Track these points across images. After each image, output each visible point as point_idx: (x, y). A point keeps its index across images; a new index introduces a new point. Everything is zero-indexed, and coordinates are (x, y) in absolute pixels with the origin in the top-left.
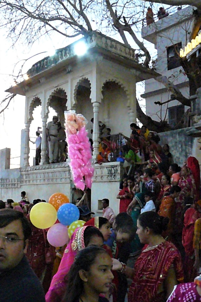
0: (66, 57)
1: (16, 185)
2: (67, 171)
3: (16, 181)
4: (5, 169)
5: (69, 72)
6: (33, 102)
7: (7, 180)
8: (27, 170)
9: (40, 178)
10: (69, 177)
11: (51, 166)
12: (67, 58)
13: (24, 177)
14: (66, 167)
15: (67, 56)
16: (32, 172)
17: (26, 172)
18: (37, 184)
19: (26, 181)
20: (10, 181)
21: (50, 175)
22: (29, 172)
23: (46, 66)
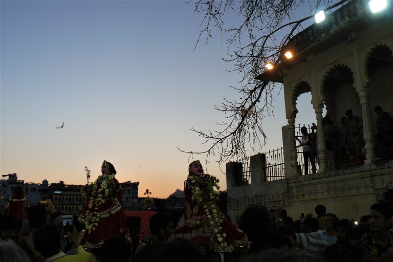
0: (343, 22)
1: (282, 202)
2: (368, 177)
3: (281, 197)
4: (261, 182)
5: (353, 40)
6: (296, 89)
7: (265, 197)
8: (299, 181)
9: (322, 189)
10: (372, 185)
11: (339, 172)
12: (345, 22)
13: (295, 190)
14: (364, 172)
15: (346, 19)
16: (307, 182)
17: (297, 184)
18: (317, 198)
19: (298, 196)
20: (271, 197)
21: (339, 184)
22: (302, 183)
23: (312, 38)
